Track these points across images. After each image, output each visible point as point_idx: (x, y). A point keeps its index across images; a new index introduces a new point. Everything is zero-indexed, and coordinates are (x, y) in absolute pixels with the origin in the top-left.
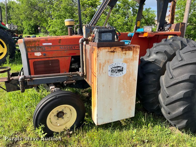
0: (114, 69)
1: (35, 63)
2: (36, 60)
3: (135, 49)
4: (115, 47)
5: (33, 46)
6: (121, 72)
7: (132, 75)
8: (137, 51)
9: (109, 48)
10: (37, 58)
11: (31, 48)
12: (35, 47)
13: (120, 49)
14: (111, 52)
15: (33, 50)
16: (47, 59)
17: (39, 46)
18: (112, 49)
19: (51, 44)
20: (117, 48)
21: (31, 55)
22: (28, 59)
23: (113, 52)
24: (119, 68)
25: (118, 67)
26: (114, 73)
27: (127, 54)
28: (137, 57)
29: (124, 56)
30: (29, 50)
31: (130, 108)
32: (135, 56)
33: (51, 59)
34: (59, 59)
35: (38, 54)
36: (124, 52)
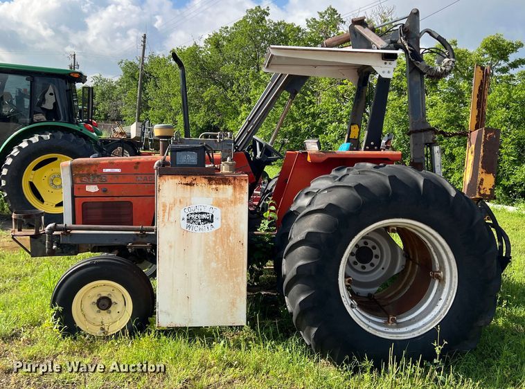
0: (193, 216)
1: (85, 206)
2: (88, 200)
3: (237, 182)
4: (194, 177)
5: (85, 172)
6: (209, 225)
7: (235, 233)
8: (241, 187)
9: (182, 177)
10: (90, 195)
11: (81, 176)
12: (89, 174)
13: (205, 181)
14: (187, 184)
15: (83, 180)
16: (108, 199)
17: (96, 174)
18: (189, 180)
19: (118, 170)
20: (198, 178)
21: (79, 189)
22: (73, 197)
23: (191, 184)
24: (204, 216)
25: (202, 213)
26: (194, 225)
27: (221, 191)
28: (243, 198)
29: (213, 194)
30: (78, 180)
31: (233, 304)
32: (238, 196)
33: (116, 199)
34: (133, 200)
35: (92, 189)
36: (214, 186)
